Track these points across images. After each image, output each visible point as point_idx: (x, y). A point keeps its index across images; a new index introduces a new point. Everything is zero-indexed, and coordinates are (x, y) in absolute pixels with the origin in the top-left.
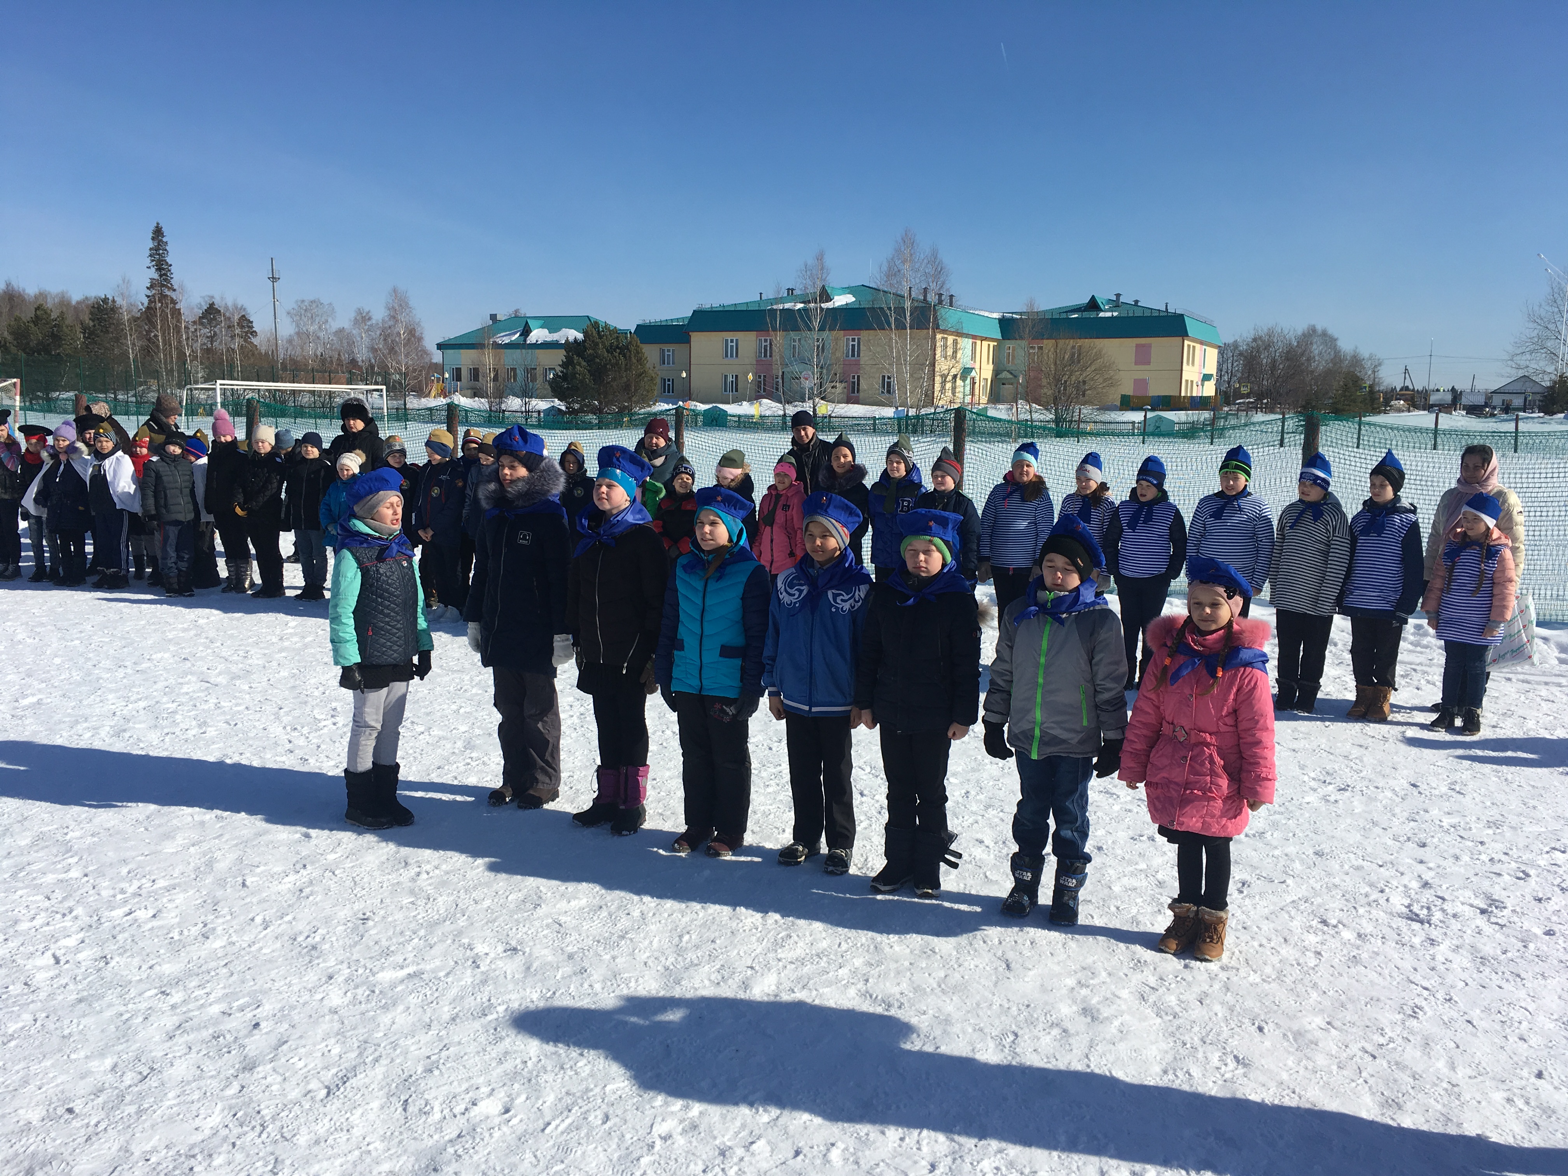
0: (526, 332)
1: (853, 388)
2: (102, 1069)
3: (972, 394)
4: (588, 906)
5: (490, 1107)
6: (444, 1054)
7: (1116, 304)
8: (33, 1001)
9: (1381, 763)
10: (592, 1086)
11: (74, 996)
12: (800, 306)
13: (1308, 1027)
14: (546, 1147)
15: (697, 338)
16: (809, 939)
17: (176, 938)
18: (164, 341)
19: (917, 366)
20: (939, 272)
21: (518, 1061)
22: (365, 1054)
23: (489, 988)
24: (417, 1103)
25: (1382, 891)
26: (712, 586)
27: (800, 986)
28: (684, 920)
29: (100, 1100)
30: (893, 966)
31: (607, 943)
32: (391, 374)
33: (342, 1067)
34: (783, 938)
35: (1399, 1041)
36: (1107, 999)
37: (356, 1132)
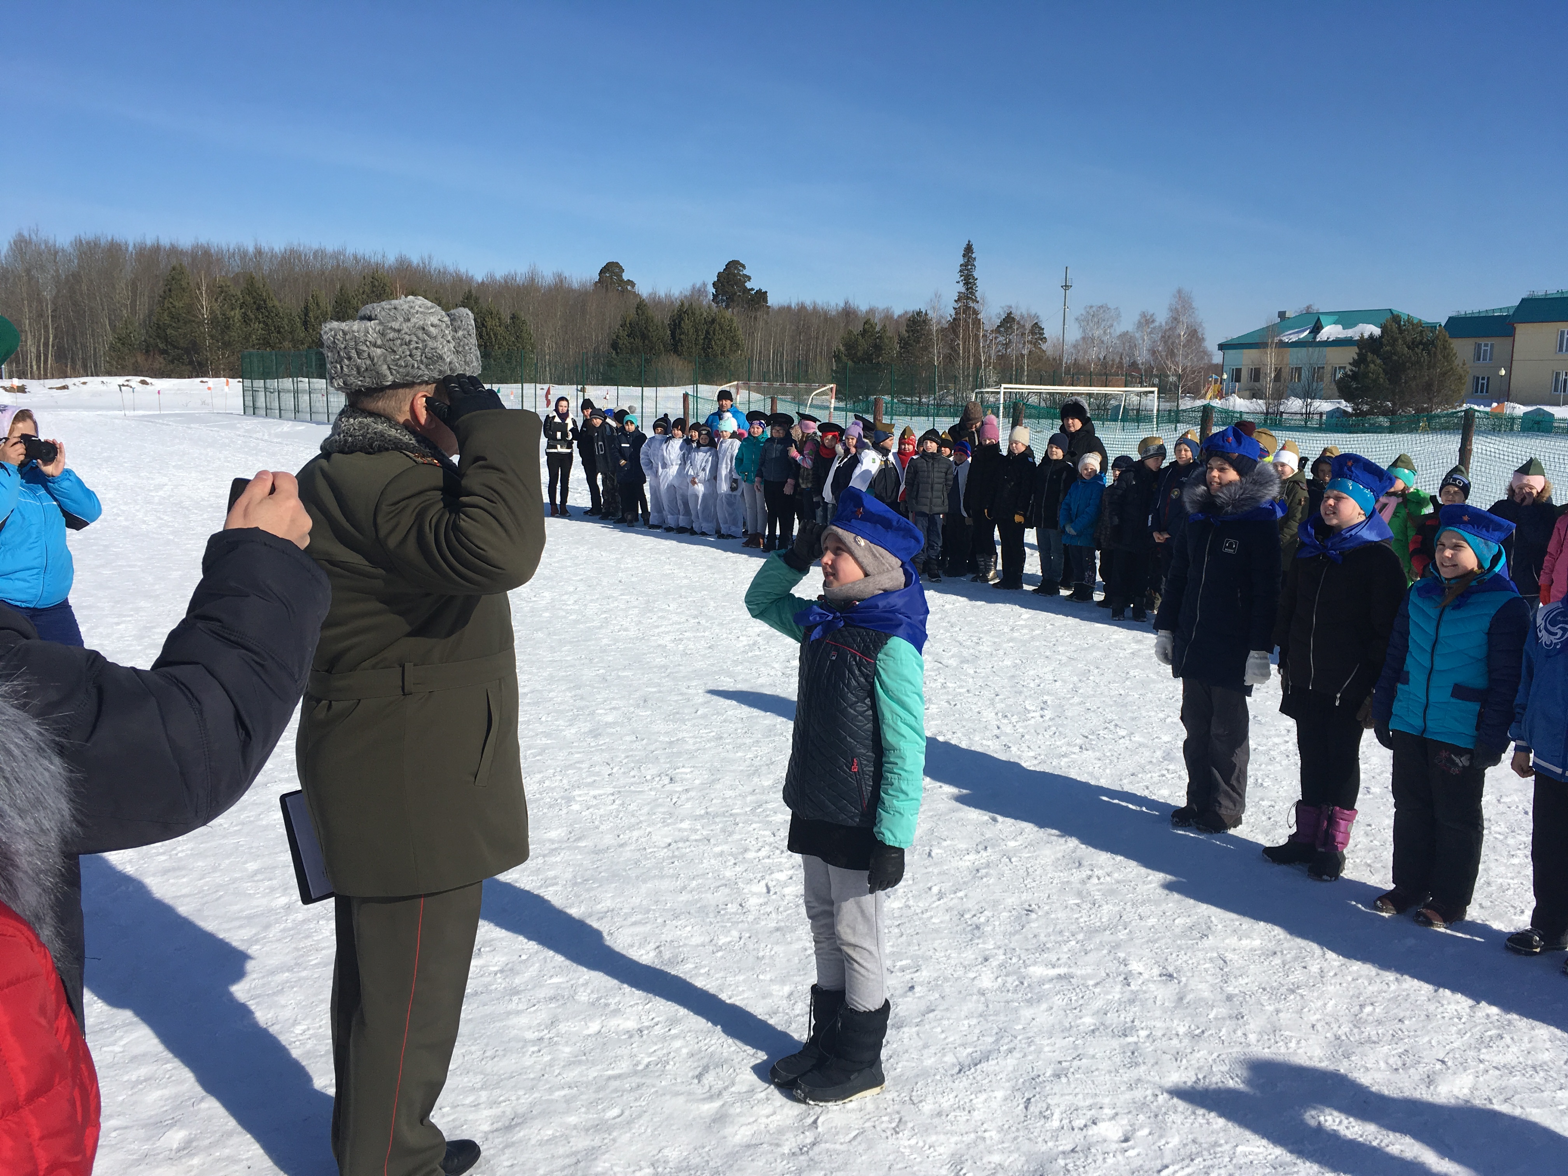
0: (1317, 328)
2: (781, 994)
4: (1261, 949)
5: (1110, 1131)
6: (1076, 1063)
8: (742, 921)
11: (773, 925)
15: (1522, 330)
18: (964, 348)
21: (1149, 1092)
22: (1001, 1042)
23: (1135, 1009)
24: (1039, 1105)
26: (1449, 615)
28: (1370, 988)
31: (1273, 993)
32: (1167, 376)
33: (978, 1049)
34: (1491, 1038)
37: (976, 1115)
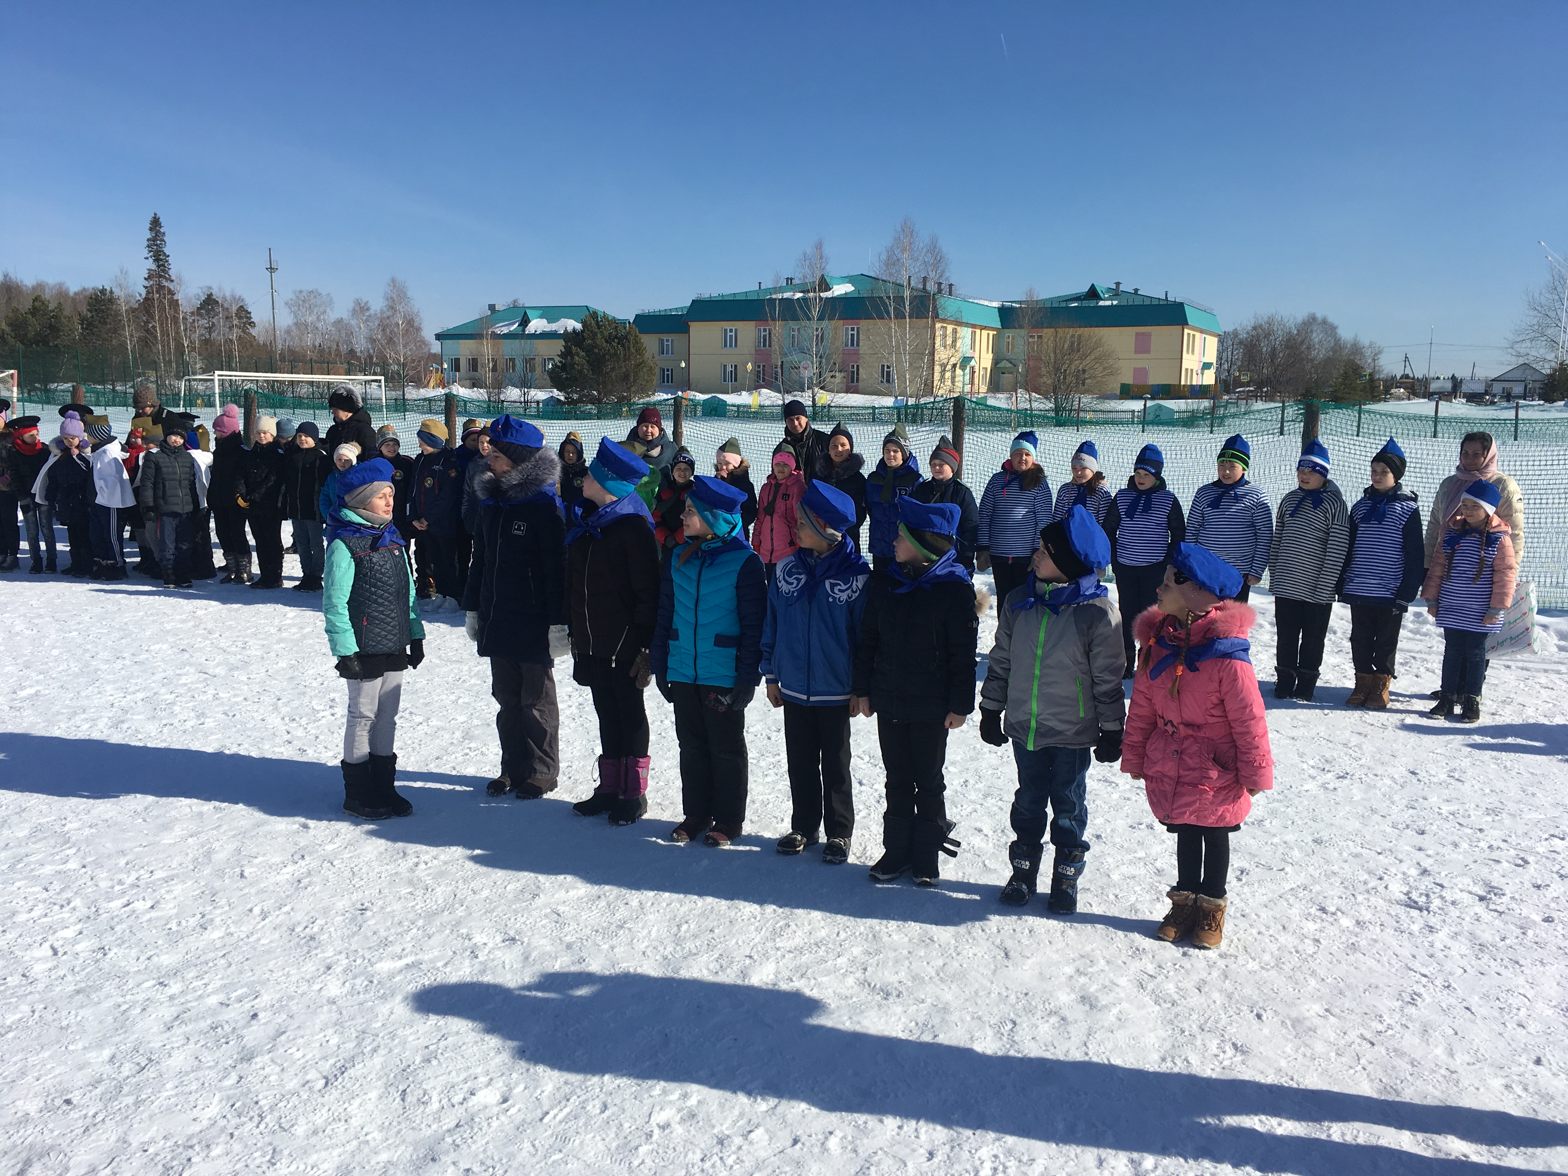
0: (525, 322)
1: (853, 379)
2: (100, 1060)
3: (972, 382)
4: (587, 896)
5: (488, 1097)
6: (442, 1044)
7: (1116, 292)
8: (31, 993)
9: (1380, 751)
11: (72, 988)
12: (799, 295)
13: (1307, 1014)
14: (544, 1137)
15: (696, 328)
16: (807, 928)
17: (174, 928)
18: (162, 331)
19: (917, 355)
20: (938, 260)
22: (364, 1044)
23: (488, 978)
24: (415, 1093)
25: (1381, 879)
26: (707, 574)
27: (798, 975)
28: (682, 909)
29: (98, 1091)
30: (892, 954)
31: (604, 932)
32: (391, 365)
33: (340, 1057)
34: (781, 927)
35: (1398, 1028)
36: (1105, 987)
37: (355, 1122)
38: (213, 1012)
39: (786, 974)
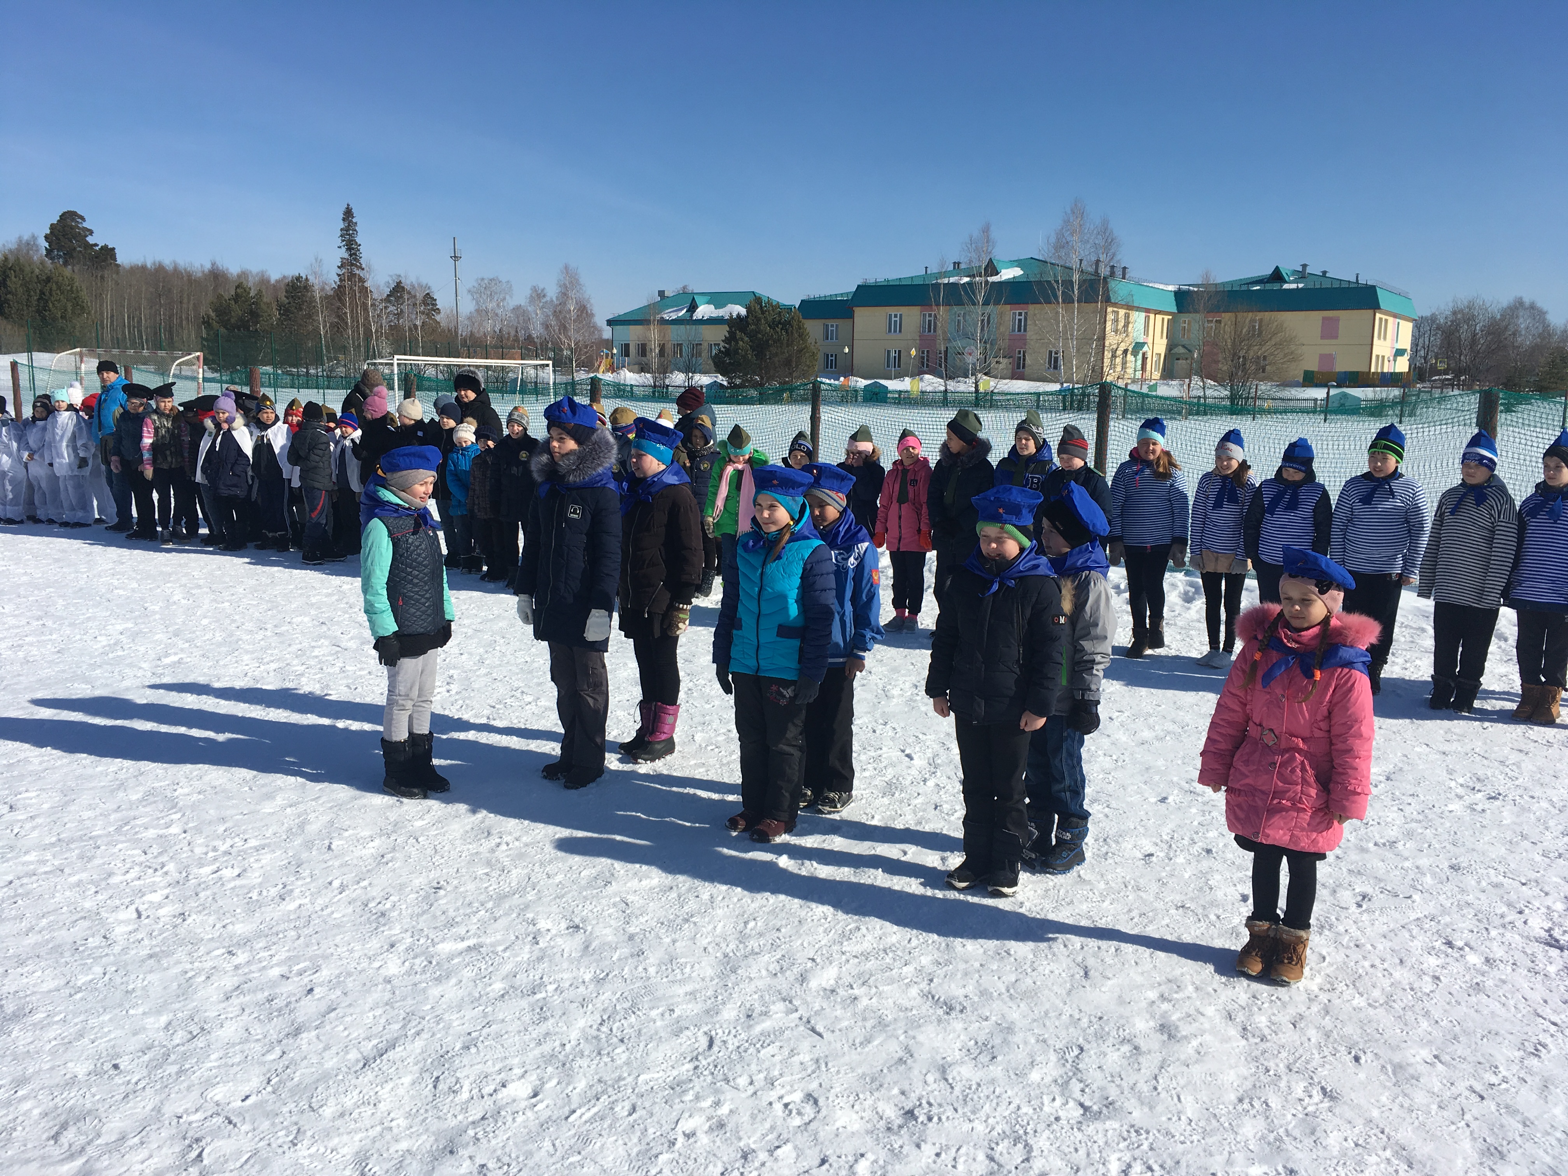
0: (693, 308)
1: (1019, 364)
2: (157, 1026)
3: (1143, 368)
4: (659, 886)
5: (519, 1090)
6: (486, 1031)
7: (1302, 275)
8: (107, 955)
10: (625, 1075)
11: (147, 952)
12: (966, 280)
13: (1412, 1060)
14: (566, 1136)
15: (860, 313)
17: (254, 898)
18: (352, 317)
19: (1085, 340)
20: (1109, 243)
21: (557, 1043)
22: (409, 1026)
23: (545, 965)
24: (448, 1081)
25: (1521, 912)
27: (860, 982)
28: (753, 905)
29: (146, 1058)
30: (962, 966)
31: (670, 925)
32: (562, 350)
33: (384, 1039)
35: (1514, 1081)
36: (1190, 1016)
37: (382, 1107)
38: (273, 984)
39: (848, 980)
